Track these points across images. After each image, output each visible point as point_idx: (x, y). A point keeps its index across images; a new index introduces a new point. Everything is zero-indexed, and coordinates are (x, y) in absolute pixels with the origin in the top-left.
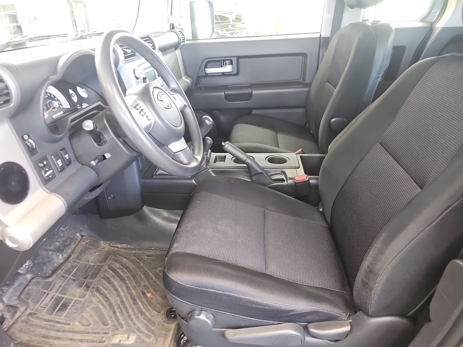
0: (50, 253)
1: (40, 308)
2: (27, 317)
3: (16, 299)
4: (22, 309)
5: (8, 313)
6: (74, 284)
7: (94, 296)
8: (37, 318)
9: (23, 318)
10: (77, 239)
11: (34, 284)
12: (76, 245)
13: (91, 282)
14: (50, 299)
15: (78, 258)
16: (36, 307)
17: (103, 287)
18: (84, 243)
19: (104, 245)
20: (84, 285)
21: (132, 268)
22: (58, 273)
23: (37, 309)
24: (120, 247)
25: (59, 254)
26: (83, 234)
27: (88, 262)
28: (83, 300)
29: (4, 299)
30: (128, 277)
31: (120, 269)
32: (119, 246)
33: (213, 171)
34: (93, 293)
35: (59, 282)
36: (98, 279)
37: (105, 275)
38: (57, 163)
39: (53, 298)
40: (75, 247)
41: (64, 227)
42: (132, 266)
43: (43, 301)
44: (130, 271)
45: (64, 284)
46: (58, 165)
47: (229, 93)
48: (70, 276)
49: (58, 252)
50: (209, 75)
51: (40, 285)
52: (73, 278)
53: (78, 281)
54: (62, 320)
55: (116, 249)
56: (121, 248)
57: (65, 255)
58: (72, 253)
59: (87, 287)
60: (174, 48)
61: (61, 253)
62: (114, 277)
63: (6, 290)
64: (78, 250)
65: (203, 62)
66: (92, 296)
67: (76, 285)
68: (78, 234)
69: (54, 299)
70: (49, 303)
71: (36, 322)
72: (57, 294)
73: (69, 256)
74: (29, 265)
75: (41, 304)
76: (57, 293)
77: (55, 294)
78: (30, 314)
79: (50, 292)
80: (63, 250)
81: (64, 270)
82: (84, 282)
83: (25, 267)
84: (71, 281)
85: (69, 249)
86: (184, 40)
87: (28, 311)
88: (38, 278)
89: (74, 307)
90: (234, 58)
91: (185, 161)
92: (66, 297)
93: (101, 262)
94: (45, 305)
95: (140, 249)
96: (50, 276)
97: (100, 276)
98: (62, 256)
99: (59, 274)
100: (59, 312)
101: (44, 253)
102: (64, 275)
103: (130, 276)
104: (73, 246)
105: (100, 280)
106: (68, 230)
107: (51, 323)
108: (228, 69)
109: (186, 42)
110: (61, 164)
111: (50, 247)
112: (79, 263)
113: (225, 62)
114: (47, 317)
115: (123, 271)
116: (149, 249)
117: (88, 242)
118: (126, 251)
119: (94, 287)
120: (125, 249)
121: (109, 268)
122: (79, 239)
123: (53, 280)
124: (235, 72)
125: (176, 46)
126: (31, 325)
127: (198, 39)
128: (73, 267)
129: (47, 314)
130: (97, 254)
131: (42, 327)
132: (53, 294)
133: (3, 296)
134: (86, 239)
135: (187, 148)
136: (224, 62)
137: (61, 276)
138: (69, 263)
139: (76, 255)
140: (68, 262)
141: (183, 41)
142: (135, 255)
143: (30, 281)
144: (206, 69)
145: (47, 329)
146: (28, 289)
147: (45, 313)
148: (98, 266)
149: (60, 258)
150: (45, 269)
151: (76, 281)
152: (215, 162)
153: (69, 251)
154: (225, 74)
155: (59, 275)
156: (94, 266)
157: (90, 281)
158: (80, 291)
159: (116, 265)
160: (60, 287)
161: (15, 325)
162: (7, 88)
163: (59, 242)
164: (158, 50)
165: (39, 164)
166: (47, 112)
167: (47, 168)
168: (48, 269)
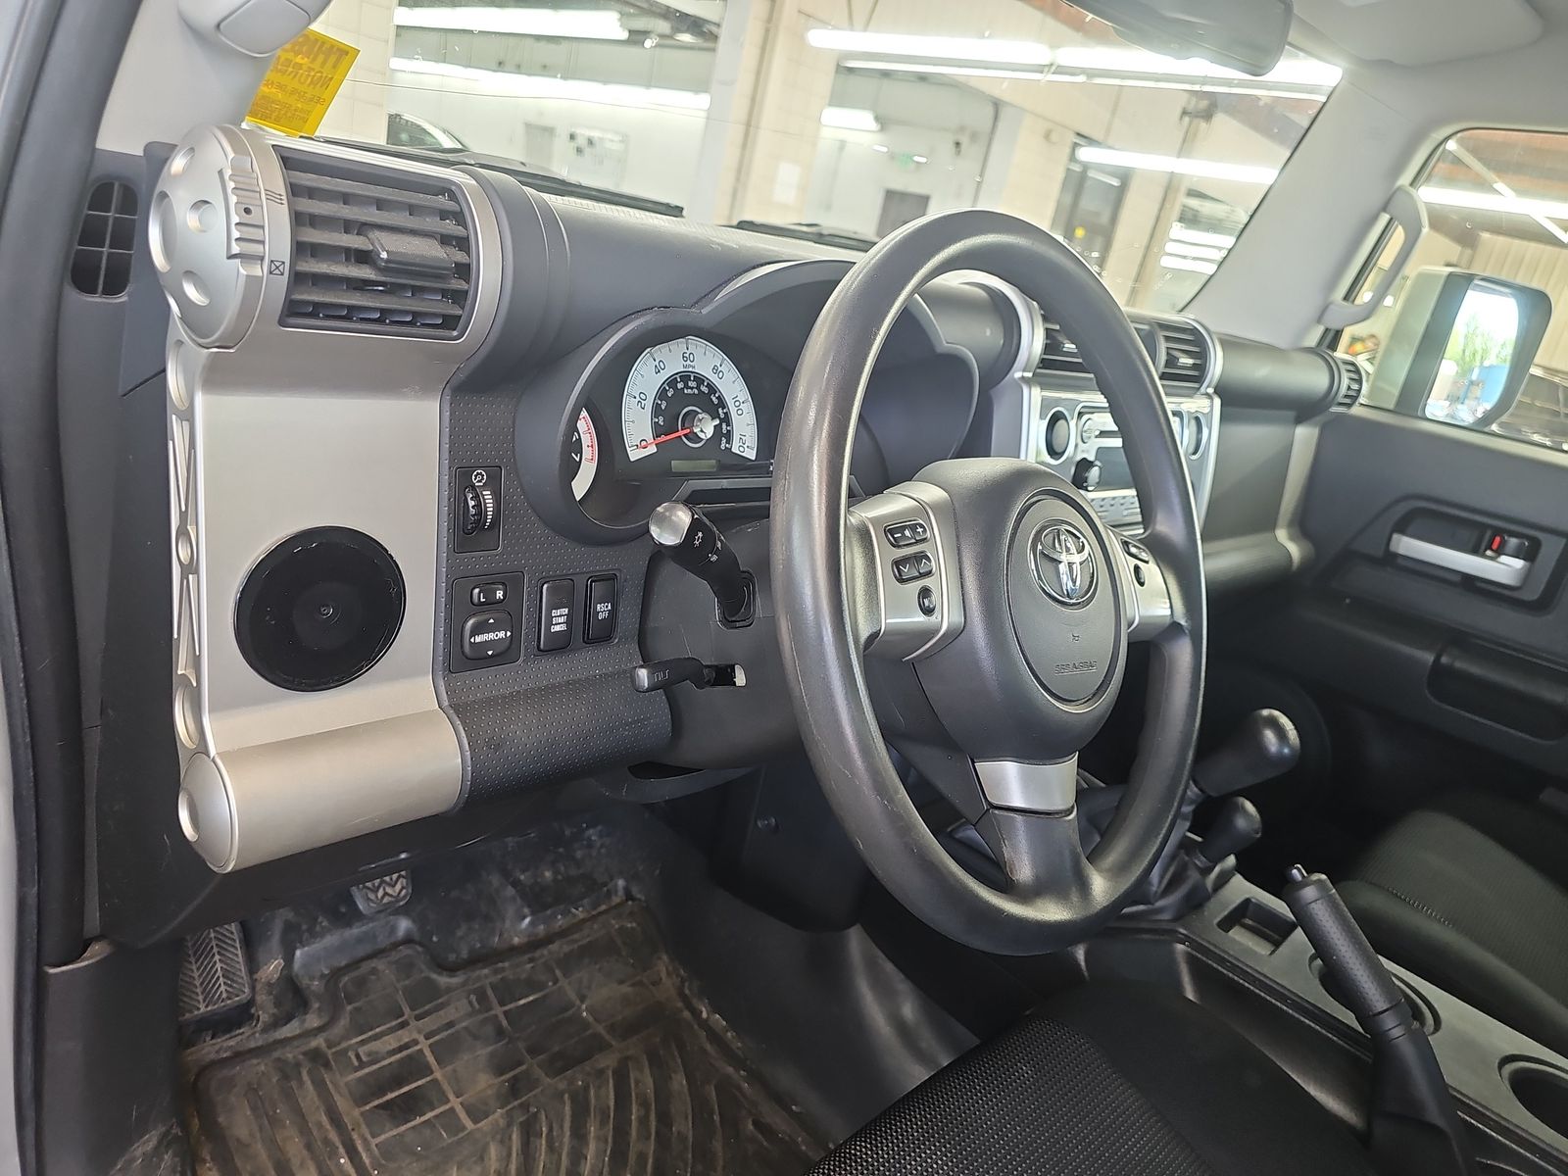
0: (510, 891)
1: (351, 1054)
2: (301, 1057)
3: (323, 976)
4: (313, 1021)
5: (272, 1006)
6: (491, 1045)
7: (505, 1142)
8: (320, 1085)
9: (289, 1055)
10: (609, 894)
11: (396, 962)
12: (594, 913)
13: (537, 1079)
14: (395, 1045)
15: (568, 963)
16: (344, 1045)
17: (550, 1130)
18: (615, 924)
19: (664, 975)
20: (512, 1074)
21: (679, 1133)
22: (477, 973)
23: (345, 1051)
24: (705, 1015)
25: (526, 910)
26: (635, 891)
27: (583, 999)
28: (469, 1125)
29: (298, 953)
30: (642, 1157)
31: (644, 1104)
32: (704, 1009)
33: (1192, 961)
34: (509, 1125)
35: (457, 1010)
36: (562, 1086)
37: (586, 1088)
38: (550, 618)
39: (406, 1046)
40: (584, 921)
41: (601, 836)
42: (683, 1126)
43: (376, 1037)
44: (663, 1141)
45: (464, 1024)
46: (550, 624)
47: (1458, 664)
48: (499, 1011)
49: (529, 906)
50: (1400, 561)
51: (408, 977)
52: (505, 1023)
53: (508, 1043)
54: (368, 1149)
55: (686, 1014)
56: (705, 1025)
57: (542, 927)
58: (563, 934)
59: (514, 1089)
60: (1291, 414)
61: (533, 913)
62: (603, 1122)
63: (323, 928)
64: (582, 938)
65: (1398, 501)
66: (499, 1137)
67: (492, 1055)
68: (621, 883)
69: (405, 1053)
70: (384, 1059)
71: (308, 1095)
72: (424, 1045)
73: (548, 940)
74: (397, 898)
75: (363, 1043)
76: (427, 1039)
77: (421, 1038)
78: (315, 1056)
79: (413, 1023)
80: (546, 907)
81: (500, 976)
82: (520, 1064)
83: (383, 898)
84: (489, 1030)
85: (566, 913)
86: (1355, 398)
87: (318, 1042)
88: (420, 949)
89: (427, 1132)
90: (1554, 539)
91: (1024, 871)
92: (438, 1074)
93: (611, 1029)
94: (369, 1054)
95: (755, 1077)
96: (451, 969)
97: (571, 1082)
98: (532, 923)
99: (479, 978)
100: (381, 1112)
101: (495, 880)
102: (490, 992)
103: (650, 1161)
104: (580, 913)
105: (561, 1095)
106: (603, 851)
107: (333, 1136)
108: (1505, 568)
109: (1356, 410)
110: (563, 627)
111: (523, 871)
112: (556, 981)
113: (1503, 538)
114: (342, 1103)
115: (644, 1121)
116: (781, 1100)
117: (632, 928)
118: (708, 1047)
119: (528, 1106)
120: (714, 1036)
121: (614, 1073)
122: (616, 900)
123: (449, 990)
124: (1532, 595)
125: (1303, 408)
126: (289, 1096)
127: (1419, 414)
128: (532, 985)
129: (351, 1093)
130: (626, 989)
131: (304, 1129)
132: (415, 1036)
133: (301, 942)
134: (631, 914)
135: (1069, 812)
136: (1498, 539)
137: (474, 991)
138: (531, 960)
139: (566, 949)
140: (530, 955)
141: (1348, 401)
142: (725, 1087)
143: (396, 945)
144: (1395, 536)
145: (309, 1147)
146: (373, 965)
147: (347, 1084)
148: (596, 1036)
149: (522, 926)
150: (459, 933)
151: (503, 1042)
152: (1227, 924)
153: (560, 922)
154: (1479, 584)
155: (474, 984)
156: (586, 1025)
157: (539, 1073)
158: (484, 1083)
159: (643, 1080)
160: (450, 1025)
161: (255, 1061)
162: (465, 271)
163: (556, 872)
164: (1211, 391)
165: (474, 588)
166: (659, 440)
167: (496, 615)
168: (467, 940)
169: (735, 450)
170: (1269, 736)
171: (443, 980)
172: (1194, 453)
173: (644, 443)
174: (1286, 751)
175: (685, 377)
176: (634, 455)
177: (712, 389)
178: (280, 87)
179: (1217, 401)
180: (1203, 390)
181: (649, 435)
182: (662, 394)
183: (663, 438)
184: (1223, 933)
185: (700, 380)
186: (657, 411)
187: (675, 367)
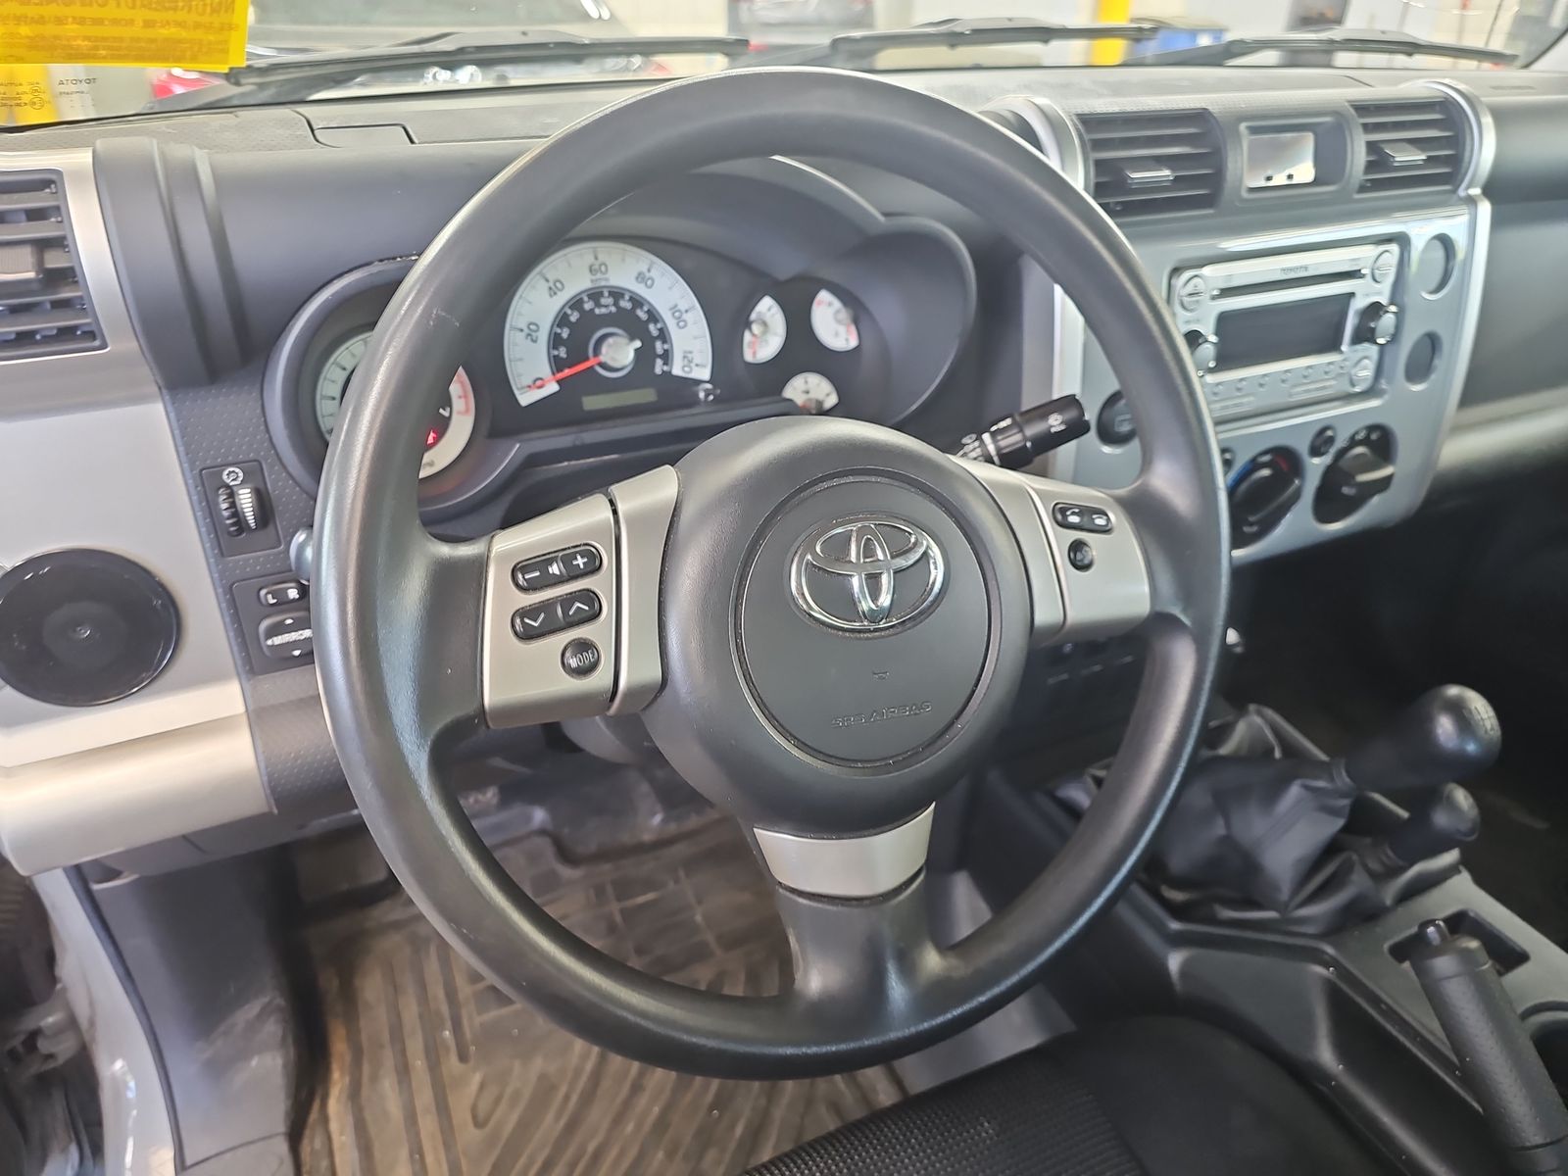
11: (527, 852)
15: (692, 864)
22: (601, 868)
25: (659, 807)
27: (700, 902)
35: (573, 903)
48: (615, 907)
49: (662, 803)
51: (535, 866)
54: (472, 1026)
57: (672, 826)
58: (693, 834)
61: (665, 810)
73: (677, 839)
80: (677, 808)
81: (621, 873)
88: (550, 841)
93: (720, 938)
96: (575, 862)
98: (662, 821)
99: (600, 874)
102: (609, 887)
112: (677, 882)
123: (569, 882)
128: (652, 884)
137: (594, 886)
138: (655, 859)
140: (656, 853)
143: (529, 836)
148: (703, 943)
149: (653, 823)
150: (590, 827)
155: (594, 879)
156: (697, 930)
164: (1476, 191)
165: (260, 589)
166: (560, 375)
167: (292, 615)
168: (592, 836)
169: (677, 371)
170: (1445, 727)
171: (566, 872)
172: (1437, 290)
173: (539, 383)
174: (1471, 747)
175: (595, 295)
176: (525, 399)
177: (637, 302)
178: (180, 24)
179: (1485, 209)
180: (1462, 193)
181: (545, 370)
182: (562, 320)
183: (567, 372)
184: (1395, 963)
185: (617, 294)
186: (555, 341)
187: (578, 283)
